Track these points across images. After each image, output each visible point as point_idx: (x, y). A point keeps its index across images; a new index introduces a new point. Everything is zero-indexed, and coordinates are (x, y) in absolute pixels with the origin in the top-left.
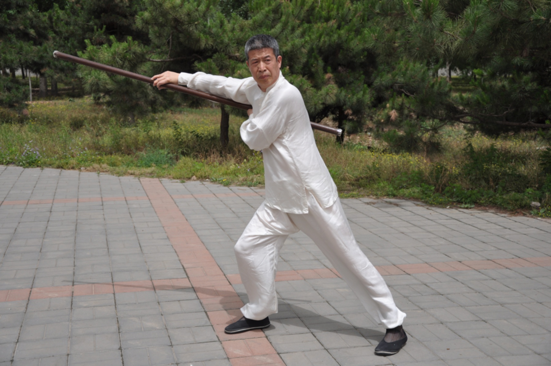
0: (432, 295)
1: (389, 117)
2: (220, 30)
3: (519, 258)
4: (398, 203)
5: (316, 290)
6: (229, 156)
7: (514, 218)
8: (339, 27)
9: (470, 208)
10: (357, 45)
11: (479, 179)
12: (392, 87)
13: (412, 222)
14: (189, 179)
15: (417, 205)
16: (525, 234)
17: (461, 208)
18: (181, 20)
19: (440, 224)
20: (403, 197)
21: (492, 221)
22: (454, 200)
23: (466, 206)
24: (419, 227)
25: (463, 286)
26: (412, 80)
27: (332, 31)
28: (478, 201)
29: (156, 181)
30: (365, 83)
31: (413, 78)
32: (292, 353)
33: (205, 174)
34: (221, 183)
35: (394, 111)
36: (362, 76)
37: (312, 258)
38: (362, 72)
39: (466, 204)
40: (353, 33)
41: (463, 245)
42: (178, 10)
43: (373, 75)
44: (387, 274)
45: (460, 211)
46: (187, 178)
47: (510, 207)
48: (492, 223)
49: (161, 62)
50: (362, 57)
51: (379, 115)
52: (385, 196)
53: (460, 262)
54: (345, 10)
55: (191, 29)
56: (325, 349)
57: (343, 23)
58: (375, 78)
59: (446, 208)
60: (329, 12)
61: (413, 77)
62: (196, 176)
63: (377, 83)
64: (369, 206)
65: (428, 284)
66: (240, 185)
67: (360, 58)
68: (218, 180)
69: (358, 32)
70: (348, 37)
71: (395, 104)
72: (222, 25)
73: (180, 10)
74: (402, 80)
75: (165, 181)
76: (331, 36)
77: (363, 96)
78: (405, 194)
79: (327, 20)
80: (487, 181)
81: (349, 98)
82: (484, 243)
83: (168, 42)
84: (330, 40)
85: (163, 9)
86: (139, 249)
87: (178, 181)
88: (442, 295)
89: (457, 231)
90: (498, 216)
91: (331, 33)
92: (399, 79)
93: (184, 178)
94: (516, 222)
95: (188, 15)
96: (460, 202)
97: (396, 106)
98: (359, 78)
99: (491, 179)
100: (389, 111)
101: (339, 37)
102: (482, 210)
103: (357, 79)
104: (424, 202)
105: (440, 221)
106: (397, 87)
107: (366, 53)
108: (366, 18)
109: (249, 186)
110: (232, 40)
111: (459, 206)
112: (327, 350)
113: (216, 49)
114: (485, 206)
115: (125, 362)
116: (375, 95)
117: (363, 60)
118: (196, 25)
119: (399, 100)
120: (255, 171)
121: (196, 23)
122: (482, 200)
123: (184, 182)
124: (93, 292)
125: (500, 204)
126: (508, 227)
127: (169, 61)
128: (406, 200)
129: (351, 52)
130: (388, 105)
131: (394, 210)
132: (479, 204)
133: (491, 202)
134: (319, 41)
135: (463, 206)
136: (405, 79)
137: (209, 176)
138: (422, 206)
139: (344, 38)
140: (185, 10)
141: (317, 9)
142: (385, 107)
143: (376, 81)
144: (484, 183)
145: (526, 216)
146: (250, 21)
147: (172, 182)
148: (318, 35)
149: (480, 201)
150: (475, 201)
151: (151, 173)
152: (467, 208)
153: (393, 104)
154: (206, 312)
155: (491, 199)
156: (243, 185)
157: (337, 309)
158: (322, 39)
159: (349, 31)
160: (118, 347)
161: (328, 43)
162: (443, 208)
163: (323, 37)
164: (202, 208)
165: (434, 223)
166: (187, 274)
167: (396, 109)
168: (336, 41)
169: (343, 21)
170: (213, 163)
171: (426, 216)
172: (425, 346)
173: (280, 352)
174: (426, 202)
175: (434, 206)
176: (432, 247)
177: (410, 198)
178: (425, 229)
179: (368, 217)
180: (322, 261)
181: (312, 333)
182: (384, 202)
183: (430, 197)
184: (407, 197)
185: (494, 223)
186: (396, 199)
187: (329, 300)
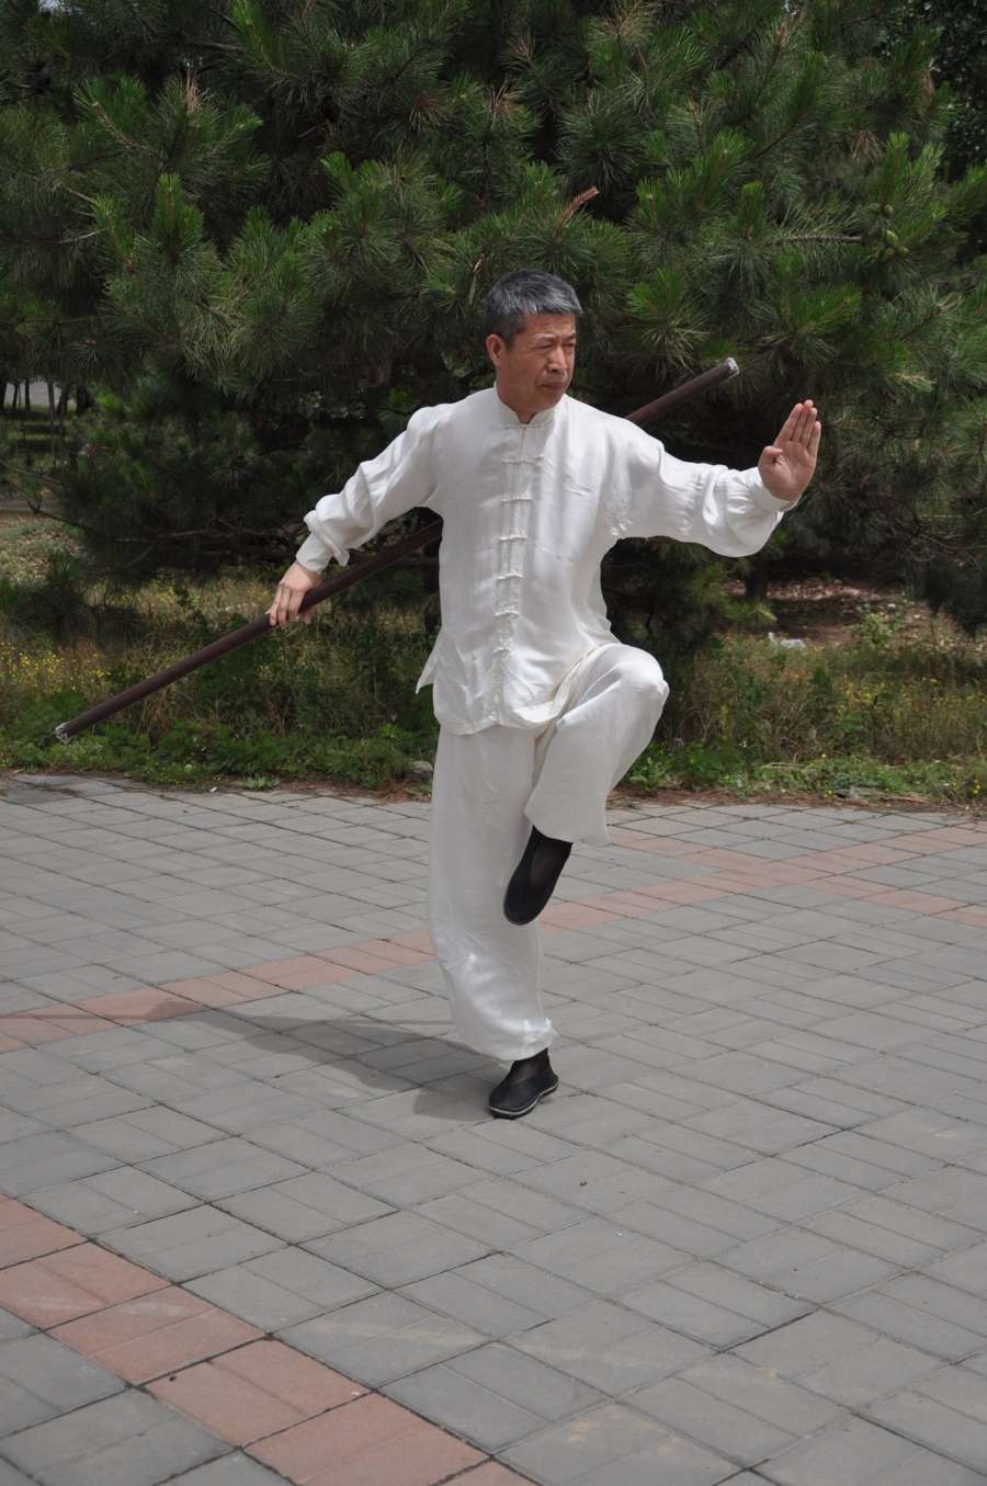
4: (70, 787)
5: (96, 1075)
7: (392, 806)
9: (272, 788)
11: (241, 709)
13: (159, 840)
15: (126, 789)
17: (247, 789)
19: (238, 840)
20: (65, 768)
21: (355, 821)
22: (213, 767)
23: (261, 782)
24: (192, 852)
28: (279, 767)
32: (213, 1273)
39: (255, 777)
41: (349, 893)
44: (242, 999)
45: (251, 798)
47: (369, 778)
48: (358, 825)
52: (14, 767)
53: (387, 941)
56: (290, 1244)
59: (209, 791)
78: (70, 760)
80: (261, 709)
82: (393, 882)
89: (300, 856)
90: (353, 805)
96: (233, 774)
102: (302, 791)
104: (136, 780)
105: (232, 831)
111: (240, 783)
112: (297, 1245)
114: (301, 780)
122: (289, 765)
125: (340, 773)
126: (405, 834)
128: (81, 775)
132: (287, 777)
133: (308, 767)
135: (251, 783)
138: (140, 791)
145: (417, 800)
149: (283, 766)
150: (270, 768)
152: (263, 789)
155: (308, 761)
157: (211, 1122)
162: (199, 791)
165: (221, 839)
171: (179, 820)
172: (524, 1185)
173: (176, 1279)
174: (145, 780)
175: (173, 787)
176: (281, 906)
177: (89, 769)
178: (214, 859)
179: (25, 834)
180: (27, 981)
181: (210, 1203)
182: (26, 786)
183: (143, 762)
184: (77, 767)
185: (365, 825)
186: (50, 774)
187: (161, 1098)
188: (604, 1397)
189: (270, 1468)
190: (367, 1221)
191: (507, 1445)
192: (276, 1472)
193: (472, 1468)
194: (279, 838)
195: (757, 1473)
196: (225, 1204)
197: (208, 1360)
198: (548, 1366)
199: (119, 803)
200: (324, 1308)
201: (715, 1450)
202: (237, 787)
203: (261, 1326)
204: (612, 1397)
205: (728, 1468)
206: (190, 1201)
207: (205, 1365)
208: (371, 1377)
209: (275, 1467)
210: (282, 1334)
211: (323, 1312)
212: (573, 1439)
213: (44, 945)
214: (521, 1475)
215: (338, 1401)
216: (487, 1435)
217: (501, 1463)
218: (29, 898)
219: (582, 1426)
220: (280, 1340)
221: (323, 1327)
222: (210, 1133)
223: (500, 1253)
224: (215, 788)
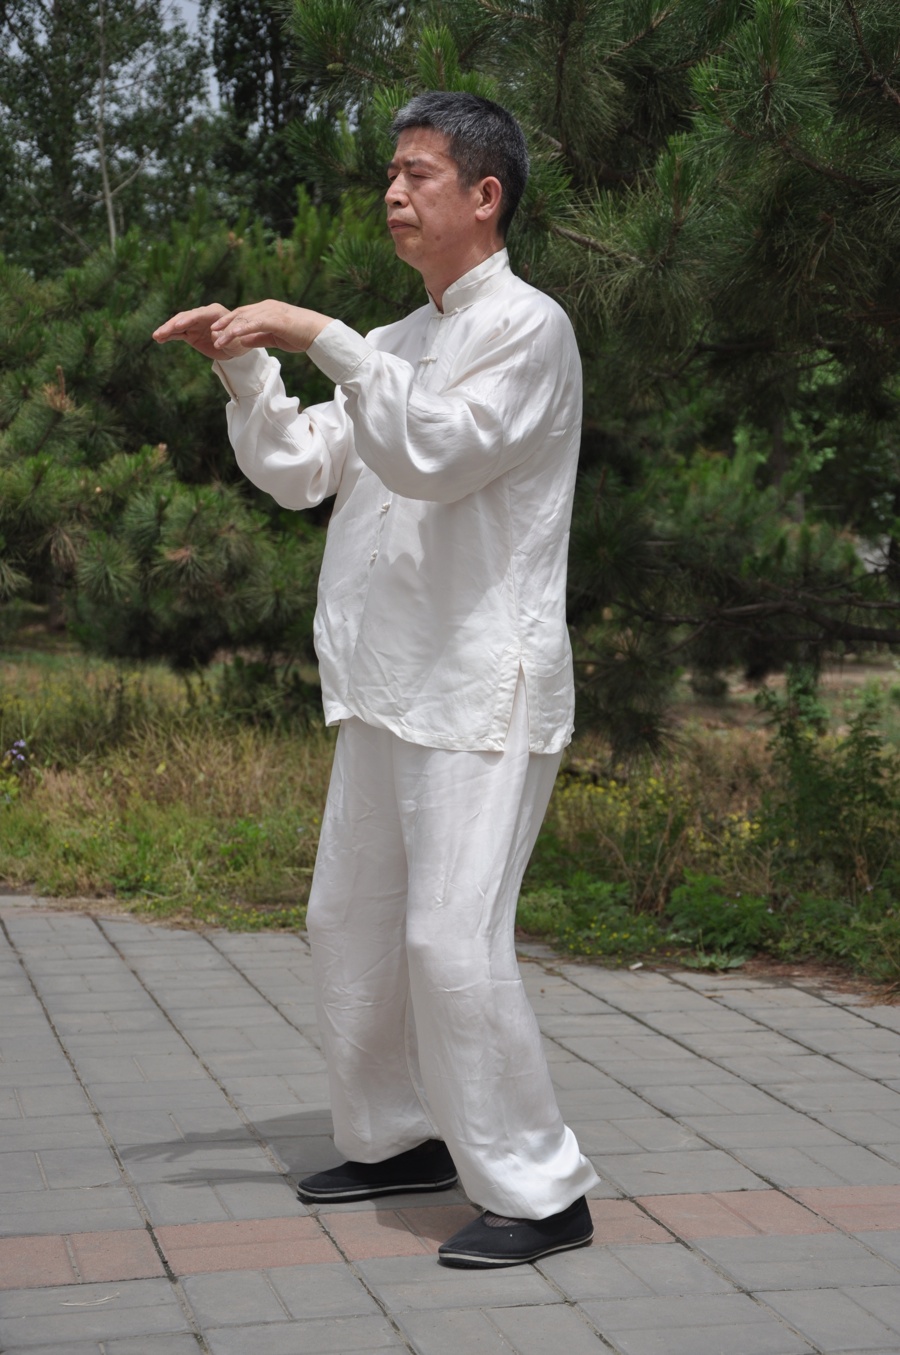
3: (776, 1187)
9: (726, 970)
16: (877, 1080)
17: (687, 969)
21: (772, 1024)
23: (709, 961)
26: (704, 526)
31: (708, 520)
39: (712, 952)
45: (676, 982)
48: (770, 1029)
59: (628, 969)
61: (709, 516)
74: (669, 525)
90: (820, 1002)
92: (658, 524)
94: (878, 1026)
96: (693, 947)
104: (555, 947)
111: (683, 960)
114: (788, 964)
122: (787, 940)
126: (826, 1049)
132: (774, 957)
133: (820, 945)
135: (696, 960)
136: (679, 523)
144: (827, 872)
149: (777, 941)
150: (753, 942)
152: (711, 970)
162: (616, 967)
185: (781, 1031)
194: (609, 1036)
224: (639, 965)
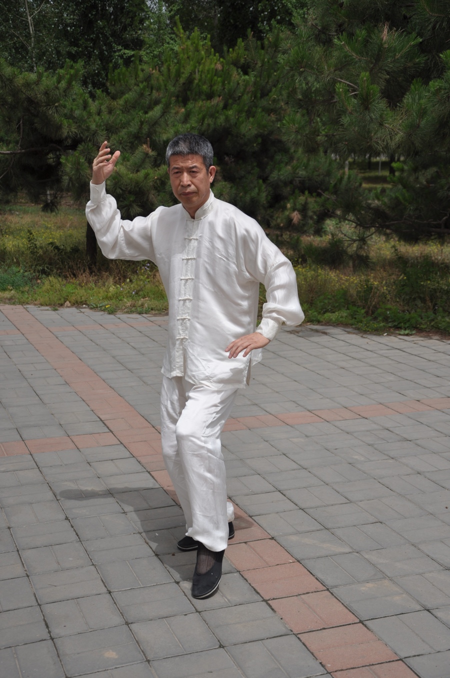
0: (399, 441)
1: (290, 220)
2: (85, 113)
4: (326, 331)
5: (267, 441)
6: (105, 274)
8: (225, 107)
9: (411, 335)
10: (250, 129)
11: (415, 299)
12: (291, 182)
13: (349, 354)
14: (62, 305)
15: (349, 333)
17: (400, 335)
18: (36, 101)
19: (382, 356)
20: (329, 323)
22: (390, 325)
23: (407, 332)
24: (360, 360)
25: (430, 429)
26: (316, 173)
27: (218, 112)
28: (418, 326)
29: (19, 308)
30: (259, 177)
31: (317, 171)
33: (81, 299)
34: (104, 311)
35: (296, 212)
36: (256, 168)
37: (249, 403)
38: (255, 164)
39: (405, 329)
40: (244, 114)
41: (415, 381)
42: (33, 89)
43: (269, 167)
44: (341, 419)
45: (400, 339)
46: (59, 304)
48: (440, 352)
49: (11, 154)
50: (255, 145)
51: (277, 218)
53: (419, 401)
54: (232, 84)
55: (50, 112)
56: (300, 509)
57: (230, 101)
58: (271, 171)
59: (383, 335)
60: (211, 86)
61: (317, 169)
62: (70, 302)
63: (274, 177)
64: (292, 336)
65: (391, 429)
66: (127, 312)
67: (253, 146)
68: (98, 306)
69: (250, 113)
70: (238, 119)
71: (297, 204)
72: (85, 106)
73: (36, 88)
74: (304, 173)
75: (31, 307)
76: (216, 118)
77: (258, 194)
78: (331, 320)
79: (210, 96)
80: (423, 300)
81: (241, 197)
82: (438, 377)
83: (19, 128)
84: (215, 123)
85: (14, 86)
86: (37, 398)
87: (47, 308)
88: (410, 441)
89: (404, 364)
90: (444, 344)
91: (217, 115)
92: (300, 173)
93: (57, 305)
95: (46, 93)
96: (398, 328)
97: (298, 206)
98: (252, 172)
99: (428, 298)
100: (290, 213)
101: (227, 119)
102: (425, 337)
103: (249, 173)
104: (355, 329)
106: (298, 182)
107: (260, 140)
108: (259, 95)
109: (140, 313)
110: (100, 125)
111: (397, 332)
112: (303, 510)
113: (81, 138)
114: (426, 332)
115: (79, 534)
116: (271, 192)
117: (256, 149)
118: (56, 107)
119: (302, 199)
120: (141, 293)
121: (56, 104)
122: (423, 325)
123: (56, 310)
124: (5, 453)
125: (445, 329)
127: (19, 153)
128: (334, 326)
129: (241, 138)
130: (289, 206)
131: (324, 339)
132: (420, 330)
133: (432, 326)
134: (202, 124)
135: (402, 332)
136: (307, 172)
137: (86, 301)
138: (354, 333)
139: (233, 120)
140: (42, 88)
141: (196, 81)
142: (284, 208)
143: (272, 175)
144: (419, 303)
146: (121, 102)
147: (42, 310)
148: (201, 116)
149: (420, 325)
150: (414, 326)
151: (10, 299)
152: (407, 335)
153: (295, 204)
154: (149, 472)
155: (432, 324)
156: (131, 312)
157: (299, 462)
158: (206, 122)
159: (240, 112)
160: (64, 517)
161: (212, 126)
162: (379, 335)
163: (206, 120)
164: (94, 344)
165: (375, 355)
166: (108, 428)
167: (299, 211)
168: (223, 124)
169: (230, 99)
170: (86, 284)
171: (363, 346)
172: (409, 500)
173: (251, 515)
174: (358, 329)
175: (368, 333)
176: (382, 384)
177: (337, 324)
178: (367, 363)
179: (297, 349)
180: (262, 406)
181: (280, 491)
182: (309, 330)
183: (361, 322)
184: (334, 323)
185: (443, 353)
186: (322, 325)
187: (285, 452)
188: (385, 576)
189: (246, 579)
190: (335, 505)
191: (336, 586)
192: (247, 581)
193: (318, 591)
194: (401, 356)
195: (430, 612)
196: (284, 492)
197: (246, 543)
198: (371, 563)
199: (342, 338)
200: (299, 532)
201: (418, 601)
202: (397, 334)
203: (271, 534)
204: (389, 578)
205: (418, 607)
206: (273, 489)
207: (244, 544)
208: (299, 557)
209: (247, 579)
210: (277, 538)
211: (298, 533)
212: (364, 588)
213: (277, 392)
214: (335, 597)
215: (282, 562)
216: (329, 582)
217: (330, 592)
218: (282, 374)
219: (370, 585)
220: (275, 540)
221: (294, 538)
222: (295, 466)
223: (381, 523)
224: (386, 334)
